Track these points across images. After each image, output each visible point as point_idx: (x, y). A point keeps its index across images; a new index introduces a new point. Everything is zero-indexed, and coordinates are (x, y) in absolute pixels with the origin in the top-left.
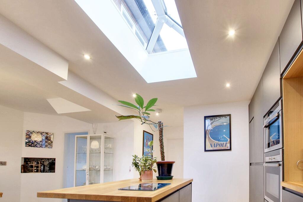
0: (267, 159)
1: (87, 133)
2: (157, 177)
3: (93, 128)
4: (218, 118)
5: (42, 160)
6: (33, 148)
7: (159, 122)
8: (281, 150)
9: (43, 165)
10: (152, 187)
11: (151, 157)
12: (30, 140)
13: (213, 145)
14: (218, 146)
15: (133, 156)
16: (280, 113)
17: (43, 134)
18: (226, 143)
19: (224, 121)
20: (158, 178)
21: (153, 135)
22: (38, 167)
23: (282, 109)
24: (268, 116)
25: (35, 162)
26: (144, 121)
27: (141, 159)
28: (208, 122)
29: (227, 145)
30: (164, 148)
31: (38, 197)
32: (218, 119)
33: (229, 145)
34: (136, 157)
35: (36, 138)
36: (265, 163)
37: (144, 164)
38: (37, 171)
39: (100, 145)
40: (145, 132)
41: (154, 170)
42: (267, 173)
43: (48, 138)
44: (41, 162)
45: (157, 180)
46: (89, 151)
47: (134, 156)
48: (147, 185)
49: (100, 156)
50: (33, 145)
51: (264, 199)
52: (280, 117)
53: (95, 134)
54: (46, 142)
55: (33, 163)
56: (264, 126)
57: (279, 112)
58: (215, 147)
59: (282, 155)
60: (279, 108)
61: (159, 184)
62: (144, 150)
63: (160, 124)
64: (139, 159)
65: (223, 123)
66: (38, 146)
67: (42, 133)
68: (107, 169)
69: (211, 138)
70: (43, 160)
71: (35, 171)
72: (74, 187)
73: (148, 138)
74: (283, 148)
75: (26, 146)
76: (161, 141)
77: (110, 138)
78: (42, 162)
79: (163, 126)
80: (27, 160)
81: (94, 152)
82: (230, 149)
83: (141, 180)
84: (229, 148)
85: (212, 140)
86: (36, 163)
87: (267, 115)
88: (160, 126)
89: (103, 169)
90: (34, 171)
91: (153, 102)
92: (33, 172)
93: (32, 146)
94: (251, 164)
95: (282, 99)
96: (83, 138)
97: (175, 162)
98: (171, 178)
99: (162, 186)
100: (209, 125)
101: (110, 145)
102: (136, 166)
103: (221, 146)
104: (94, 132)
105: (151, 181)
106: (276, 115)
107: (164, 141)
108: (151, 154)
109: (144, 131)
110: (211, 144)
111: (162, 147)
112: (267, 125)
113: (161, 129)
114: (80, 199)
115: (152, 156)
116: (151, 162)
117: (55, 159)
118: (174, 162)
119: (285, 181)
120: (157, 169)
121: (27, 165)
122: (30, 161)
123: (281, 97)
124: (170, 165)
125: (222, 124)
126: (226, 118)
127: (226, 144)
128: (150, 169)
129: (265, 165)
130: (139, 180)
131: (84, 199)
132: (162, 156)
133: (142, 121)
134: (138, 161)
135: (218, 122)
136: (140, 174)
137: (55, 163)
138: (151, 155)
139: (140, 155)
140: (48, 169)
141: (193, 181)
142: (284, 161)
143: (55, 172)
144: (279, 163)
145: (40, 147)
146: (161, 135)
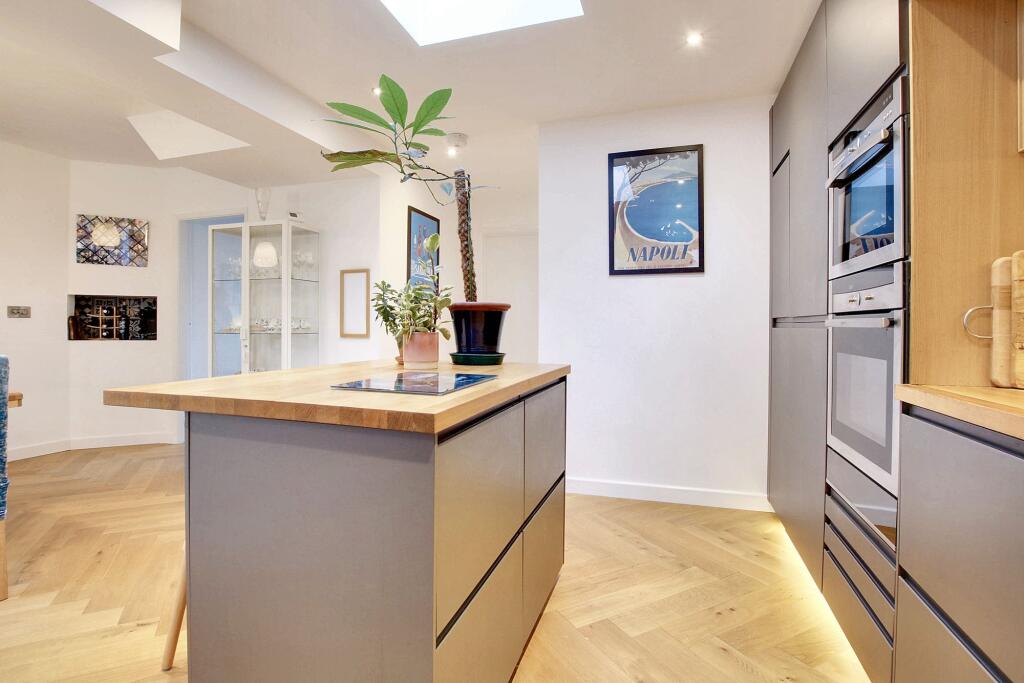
0: (841, 302)
1: (240, 219)
2: (452, 355)
3: (258, 202)
4: (657, 160)
5: (121, 303)
6: (95, 266)
7: (456, 173)
8: (898, 266)
9: (125, 316)
10: (436, 384)
11: (433, 287)
12: (87, 241)
13: (639, 253)
14: (657, 257)
15: (378, 286)
16: (898, 127)
17: (123, 224)
18: (686, 247)
19: (678, 170)
20: (458, 360)
21: (438, 221)
22: (110, 323)
23: (905, 112)
24: (847, 143)
25: (104, 308)
26: (408, 171)
27: (400, 296)
28: (621, 173)
29: (688, 252)
30: (475, 259)
31: (106, 403)
32: (657, 163)
33: (695, 254)
34: (385, 287)
35: (106, 237)
36: (830, 316)
37: (411, 309)
38: (110, 336)
39: (279, 254)
40: (413, 213)
41: (442, 331)
42: (838, 354)
43: (135, 238)
44: (118, 309)
45: (452, 366)
46: (248, 274)
47: (380, 283)
48: (420, 378)
49: (279, 290)
50: (95, 258)
51: (827, 446)
52: (898, 145)
53: (264, 219)
54: (131, 248)
55: (98, 313)
56: (831, 181)
57: (892, 125)
58: (645, 259)
59: (904, 287)
60: (894, 108)
61: (458, 376)
62: (412, 268)
63: (461, 179)
64: (396, 295)
65: (673, 176)
66: (111, 261)
67: (118, 222)
68: (300, 331)
69: (632, 230)
70: (124, 304)
71: (105, 334)
72: (210, 379)
73: (424, 231)
74: (906, 257)
75: (78, 262)
76: (465, 234)
77: (307, 232)
78: (121, 310)
79: (469, 184)
80: (83, 303)
81: (263, 277)
82: (700, 269)
83: (401, 364)
84: (696, 265)
85: (638, 237)
86: (105, 311)
87: (842, 141)
88: (460, 185)
89: (290, 328)
90: (103, 336)
91: (437, 102)
92: (98, 337)
93: (93, 262)
94: (775, 322)
95: (904, 74)
96: (229, 233)
97: (509, 307)
98: (496, 360)
99: (469, 383)
100: (623, 186)
101: (309, 257)
102: (386, 319)
103: (667, 257)
104: (260, 213)
105: (433, 365)
106: (882, 135)
107: (474, 235)
108: (433, 278)
109: (411, 209)
110: (632, 250)
111: (468, 255)
112: (841, 178)
113: (464, 194)
114: (219, 412)
115: (437, 285)
116: (432, 304)
117: (154, 300)
118: (506, 307)
119: (911, 380)
120: (451, 328)
121: (83, 317)
122: (90, 307)
123: (903, 67)
124: (492, 317)
125: (669, 180)
126: (686, 157)
127: (685, 253)
128: (429, 329)
129: (832, 322)
130: (397, 363)
131: (232, 412)
132: (468, 287)
133: (403, 172)
134: (391, 303)
135: (657, 173)
136: (400, 345)
137: (155, 311)
138: (431, 280)
139: (398, 283)
140: (139, 329)
141: (569, 372)
142: (909, 309)
143: (155, 339)
144: (889, 315)
145: (117, 262)
146: (463, 217)
